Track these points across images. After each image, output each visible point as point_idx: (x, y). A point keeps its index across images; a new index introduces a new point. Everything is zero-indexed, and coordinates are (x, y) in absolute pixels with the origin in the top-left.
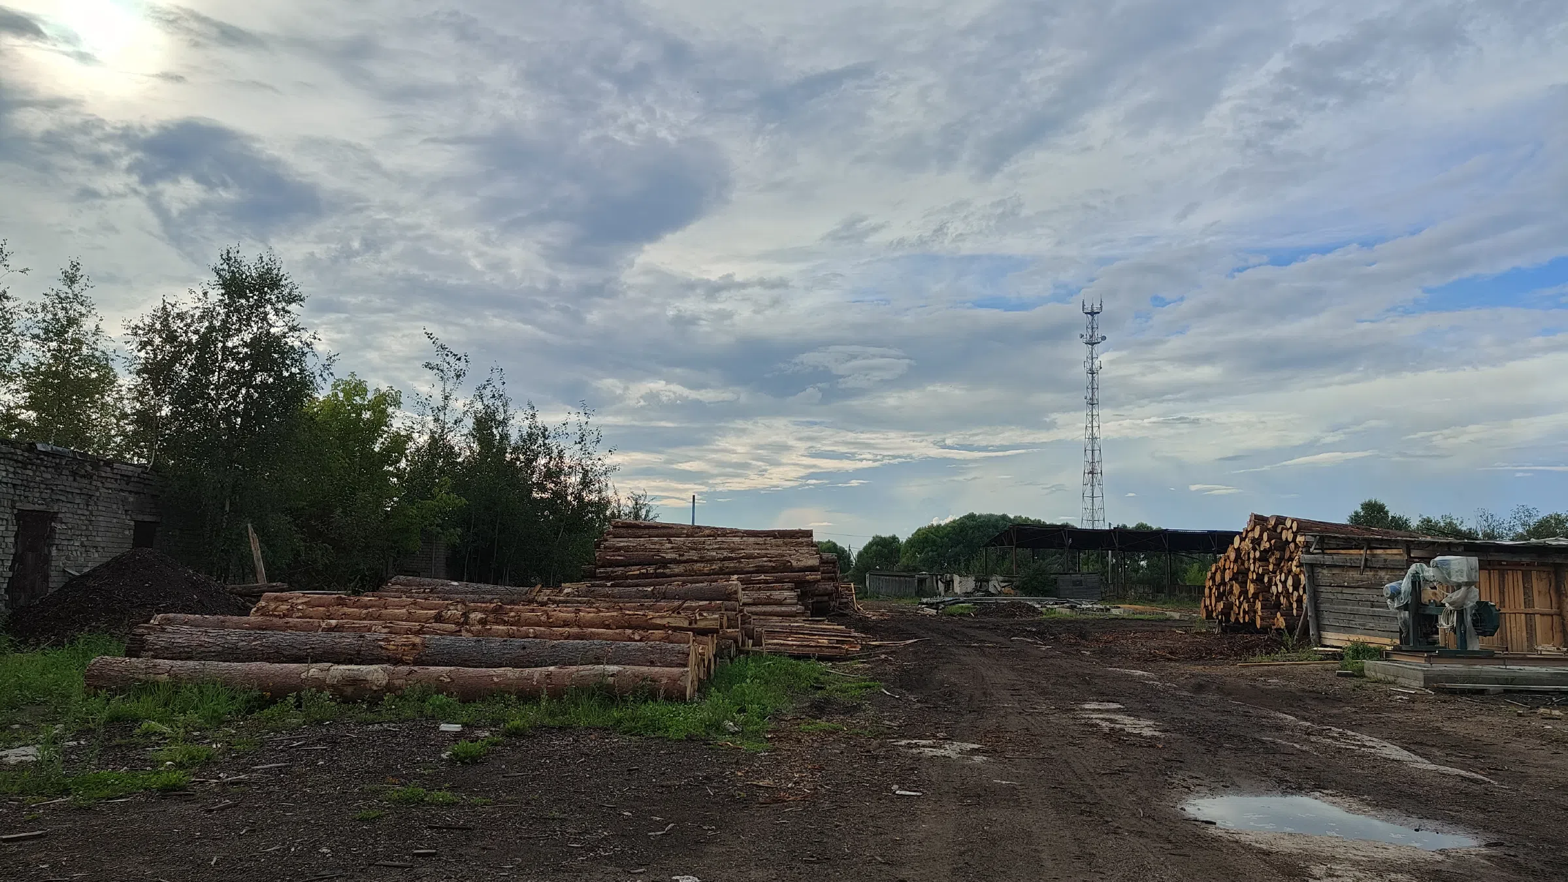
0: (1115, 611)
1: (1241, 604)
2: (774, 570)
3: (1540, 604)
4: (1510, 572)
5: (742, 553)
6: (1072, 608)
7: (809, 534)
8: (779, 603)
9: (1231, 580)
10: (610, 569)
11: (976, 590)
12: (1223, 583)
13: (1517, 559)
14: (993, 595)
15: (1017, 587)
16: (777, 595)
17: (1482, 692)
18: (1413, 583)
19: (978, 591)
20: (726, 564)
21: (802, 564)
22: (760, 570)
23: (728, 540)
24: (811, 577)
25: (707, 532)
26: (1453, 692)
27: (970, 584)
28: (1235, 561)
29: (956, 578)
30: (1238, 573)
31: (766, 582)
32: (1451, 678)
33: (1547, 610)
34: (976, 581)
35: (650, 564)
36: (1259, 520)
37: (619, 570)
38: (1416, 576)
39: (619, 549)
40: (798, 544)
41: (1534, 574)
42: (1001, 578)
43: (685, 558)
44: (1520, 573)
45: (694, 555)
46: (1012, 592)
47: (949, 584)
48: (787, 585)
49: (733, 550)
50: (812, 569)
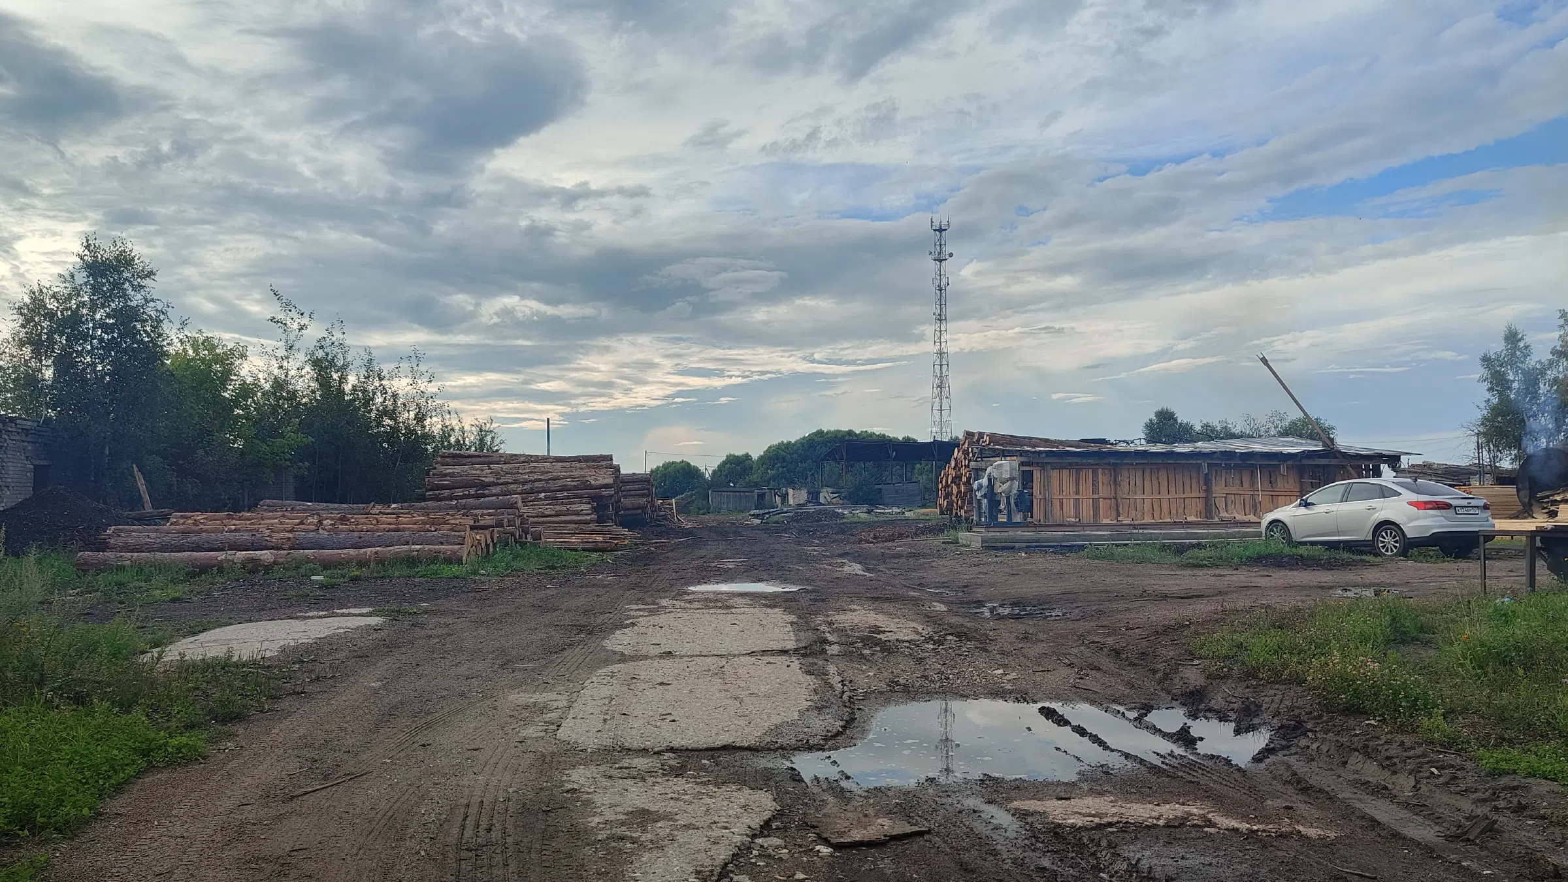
0: (907, 514)
1: (958, 500)
2: (576, 488)
3: (1103, 491)
4: (1084, 471)
5: (550, 476)
6: (869, 512)
7: (610, 458)
8: (577, 513)
9: (951, 483)
10: (437, 492)
11: (808, 501)
12: (947, 485)
13: (1085, 461)
14: (823, 505)
15: (845, 498)
16: (575, 507)
17: (1013, 548)
18: (989, 480)
19: (810, 502)
20: (536, 484)
21: (598, 483)
22: (564, 489)
23: (540, 465)
24: (605, 492)
25: (522, 459)
26: (994, 548)
27: (803, 496)
28: (955, 468)
29: (790, 491)
30: (956, 477)
31: (569, 498)
32: (996, 540)
33: (1108, 495)
34: (809, 493)
35: (471, 487)
36: (969, 435)
37: (446, 493)
38: (990, 475)
39: (446, 475)
40: (598, 467)
41: (1100, 471)
42: (830, 490)
43: (501, 481)
44: (1090, 471)
45: (509, 478)
46: (841, 502)
47: (784, 497)
48: (584, 500)
49: (543, 473)
50: (606, 486)
